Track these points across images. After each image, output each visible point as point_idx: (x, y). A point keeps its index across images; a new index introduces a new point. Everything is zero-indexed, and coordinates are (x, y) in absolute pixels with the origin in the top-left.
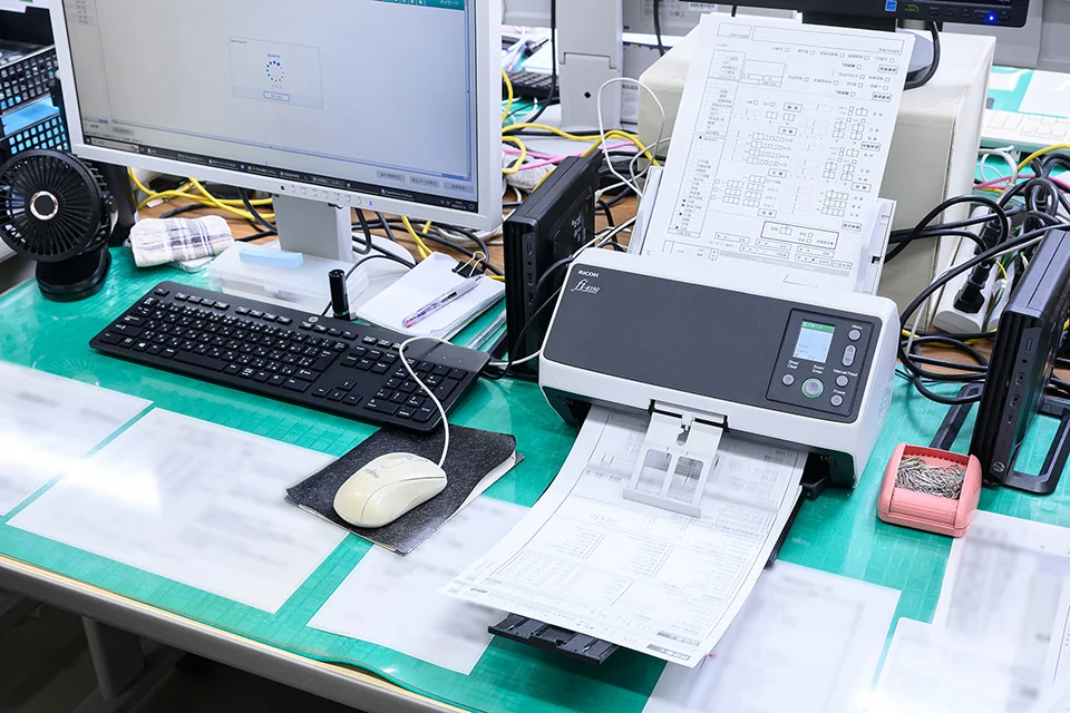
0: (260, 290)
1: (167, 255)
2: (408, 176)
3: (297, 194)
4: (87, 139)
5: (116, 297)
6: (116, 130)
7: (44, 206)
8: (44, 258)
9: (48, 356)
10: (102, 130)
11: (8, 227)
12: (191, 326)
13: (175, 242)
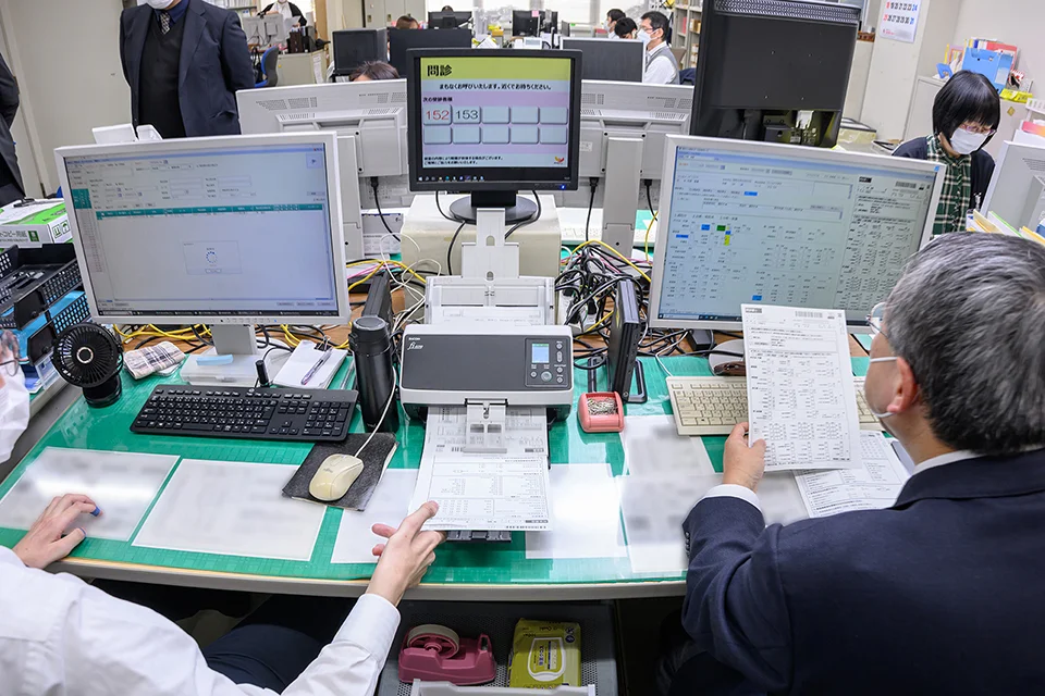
0: (214, 379)
1: (150, 369)
2: (295, 303)
3: (232, 323)
4: (100, 313)
5: (133, 400)
6: (117, 305)
7: (85, 355)
8: (86, 385)
9: (99, 440)
10: (109, 306)
11: (65, 372)
12: (176, 407)
13: (152, 361)
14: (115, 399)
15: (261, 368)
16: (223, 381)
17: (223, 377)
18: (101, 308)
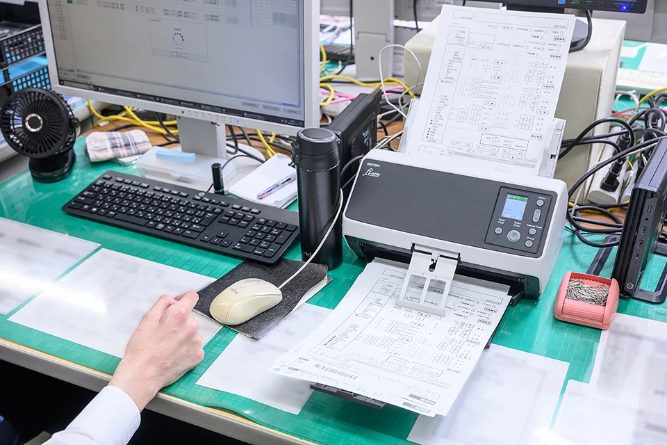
0: (169, 176)
1: (109, 154)
2: (261, 104)
3: (193, 116)
4: (61, 82)
5: (79, 180)
6: (79, 76)
7: (34, 123)
8: (34, 156)
9: (35, 216)
10: (71, 76)
11: (12, 136)
12: (125, 198)
13: (114, 147)
14: (63, 177)
15: (216, 171)
16: (179, 180)
17: (178, 176)
18: (63, 76)
